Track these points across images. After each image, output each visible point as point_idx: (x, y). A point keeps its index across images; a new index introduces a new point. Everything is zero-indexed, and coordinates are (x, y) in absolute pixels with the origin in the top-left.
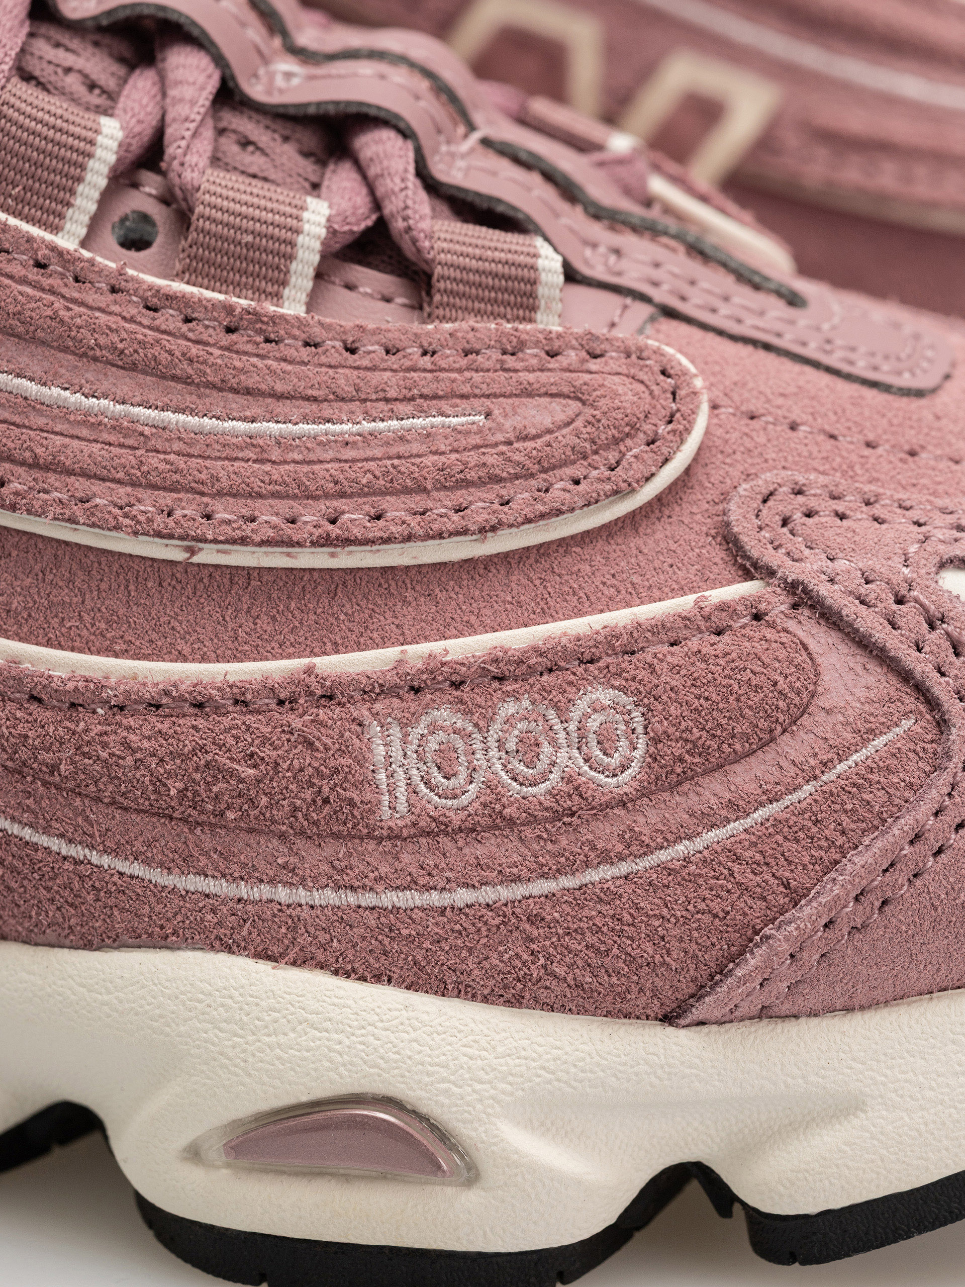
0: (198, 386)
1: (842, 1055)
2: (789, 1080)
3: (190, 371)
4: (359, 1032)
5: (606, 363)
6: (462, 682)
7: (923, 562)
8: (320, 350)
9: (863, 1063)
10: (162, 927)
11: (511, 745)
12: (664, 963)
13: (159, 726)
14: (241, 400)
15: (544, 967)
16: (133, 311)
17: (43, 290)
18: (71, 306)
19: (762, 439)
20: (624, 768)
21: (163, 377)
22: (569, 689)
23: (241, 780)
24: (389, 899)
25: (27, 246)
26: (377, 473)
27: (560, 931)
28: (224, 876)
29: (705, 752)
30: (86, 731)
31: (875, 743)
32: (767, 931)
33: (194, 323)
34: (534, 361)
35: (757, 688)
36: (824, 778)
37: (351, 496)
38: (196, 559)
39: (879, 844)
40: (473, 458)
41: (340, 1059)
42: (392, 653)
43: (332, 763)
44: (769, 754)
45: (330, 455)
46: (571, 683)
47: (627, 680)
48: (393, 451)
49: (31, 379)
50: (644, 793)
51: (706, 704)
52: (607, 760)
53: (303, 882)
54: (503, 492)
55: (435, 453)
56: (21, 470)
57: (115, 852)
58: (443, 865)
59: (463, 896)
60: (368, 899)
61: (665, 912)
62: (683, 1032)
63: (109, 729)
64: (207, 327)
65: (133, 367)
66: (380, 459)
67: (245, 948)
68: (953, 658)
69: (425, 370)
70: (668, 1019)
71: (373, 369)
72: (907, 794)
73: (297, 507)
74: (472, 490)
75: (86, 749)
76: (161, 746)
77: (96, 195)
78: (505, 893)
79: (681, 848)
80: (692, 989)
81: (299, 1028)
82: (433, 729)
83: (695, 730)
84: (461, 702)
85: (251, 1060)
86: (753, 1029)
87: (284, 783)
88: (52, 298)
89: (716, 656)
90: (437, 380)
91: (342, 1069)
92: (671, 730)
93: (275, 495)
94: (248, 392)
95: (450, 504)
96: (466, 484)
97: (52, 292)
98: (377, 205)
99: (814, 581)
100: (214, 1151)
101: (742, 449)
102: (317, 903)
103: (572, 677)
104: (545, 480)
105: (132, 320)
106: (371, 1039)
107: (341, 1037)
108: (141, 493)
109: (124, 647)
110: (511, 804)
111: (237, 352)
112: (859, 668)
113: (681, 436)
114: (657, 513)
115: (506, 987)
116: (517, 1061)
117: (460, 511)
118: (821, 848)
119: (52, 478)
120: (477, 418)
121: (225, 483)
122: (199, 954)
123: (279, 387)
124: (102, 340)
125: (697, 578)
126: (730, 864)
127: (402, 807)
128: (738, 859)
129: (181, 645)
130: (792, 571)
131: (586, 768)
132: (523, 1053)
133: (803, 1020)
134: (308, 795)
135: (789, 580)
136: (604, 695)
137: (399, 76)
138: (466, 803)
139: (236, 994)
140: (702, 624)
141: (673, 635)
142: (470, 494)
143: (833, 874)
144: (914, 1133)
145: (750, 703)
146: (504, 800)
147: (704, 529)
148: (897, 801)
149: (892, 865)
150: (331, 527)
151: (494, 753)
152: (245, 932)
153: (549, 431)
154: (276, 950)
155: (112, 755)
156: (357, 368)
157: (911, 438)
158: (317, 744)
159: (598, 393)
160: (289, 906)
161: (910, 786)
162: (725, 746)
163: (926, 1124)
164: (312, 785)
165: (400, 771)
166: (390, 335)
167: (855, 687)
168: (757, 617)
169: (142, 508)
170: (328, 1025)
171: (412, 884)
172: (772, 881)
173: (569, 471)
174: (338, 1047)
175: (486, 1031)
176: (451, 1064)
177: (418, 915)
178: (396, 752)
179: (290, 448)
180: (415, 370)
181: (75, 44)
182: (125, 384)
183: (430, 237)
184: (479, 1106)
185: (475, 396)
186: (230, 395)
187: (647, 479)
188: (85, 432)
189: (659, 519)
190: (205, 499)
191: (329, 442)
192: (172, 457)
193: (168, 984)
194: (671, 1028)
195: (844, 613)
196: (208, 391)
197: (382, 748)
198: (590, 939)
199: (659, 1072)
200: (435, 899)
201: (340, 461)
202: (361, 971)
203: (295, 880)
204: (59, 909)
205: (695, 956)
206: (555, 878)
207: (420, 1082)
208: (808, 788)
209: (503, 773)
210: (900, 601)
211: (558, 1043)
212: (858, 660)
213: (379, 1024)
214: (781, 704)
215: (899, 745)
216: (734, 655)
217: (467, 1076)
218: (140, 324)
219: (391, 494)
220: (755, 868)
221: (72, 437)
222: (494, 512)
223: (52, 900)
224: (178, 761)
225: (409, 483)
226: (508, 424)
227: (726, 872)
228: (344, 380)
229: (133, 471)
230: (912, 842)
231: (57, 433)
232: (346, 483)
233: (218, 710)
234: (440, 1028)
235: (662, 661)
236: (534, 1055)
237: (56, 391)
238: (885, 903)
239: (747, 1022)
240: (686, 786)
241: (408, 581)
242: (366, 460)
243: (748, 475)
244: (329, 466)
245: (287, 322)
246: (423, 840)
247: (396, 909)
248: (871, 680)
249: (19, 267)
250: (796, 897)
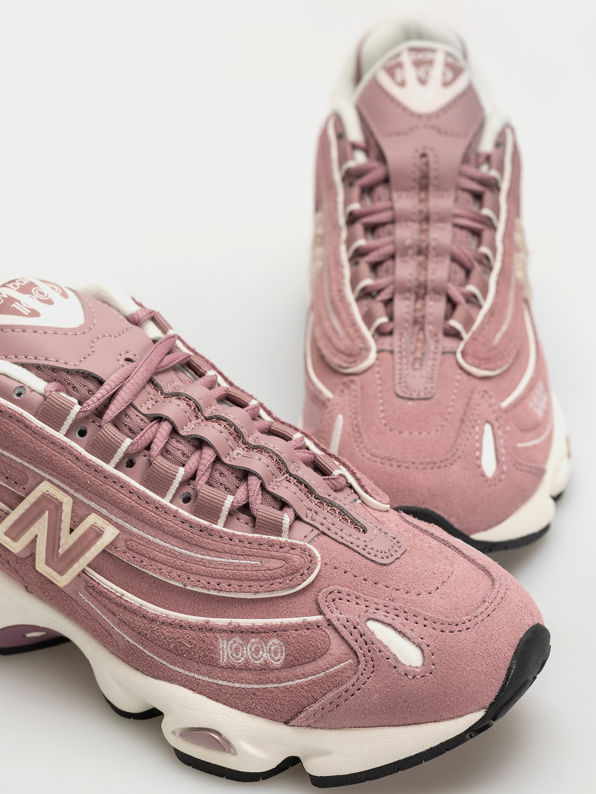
0: (191, 544)
1: (326, 740)
2: (313, 744)
3: (189, 540)
4: (210, 714)
5: (295, 551)
6: (243, 632)
7: (363, 618)
8: (222, 539)
9: (332, 743)
10: (169, 678)
11: (253, 650)
12: (283, 711)
13: (171, 630)
14: (201, 549)
15: (255, 706)
16: (178, 522)
17: (156, 514)
18: (163, 519)
19: (335, 575)
20: (279, 660)
21: (183, 541)
22: (268, 638)
23: (188, 647)
24: (220, 682)
25: (153, 503)
26: (231, 574)
27: (259, 698)
28: (183, 669)
29: (298, 660)
30: (154, 627)
31: (341, 665)
32: (307, 708)
33: (192, 528)
34: (276, 549)
35: (313, 646)
36: (327, 672)
37: (224, 579)
38: (186, 588)
39: (336, 692)
40: (255, 573)
41: (204, 719)
42: (228, 620)
43: (209, 647)
44: (314, 663)
45: (221, 567)
46: (269, 637)
47: (282, 638)
48: (236, 568)
49: (152, 536)
50: (283, 668)
51: (300, 648)
52: (275, 657)
53: (201, 674)
54: (261, 584)
55: (246, 570)
56: (146, 559)
57: (160, 657)
58: (233, 677)
59: (237, 685)
60: (215, 681)
61: (284, 698)
62: (288, 727)
63: (159, 628)
64: (195, 529)
65: (176, 537)
66: (233, 570)
67: (187, 687)
68: (364, 645)
69: (248, 548)
70: (286, 723)
71: (235, 545)
72: (347, 679)
73: (210, 580)
74: (254, 582)
75: (153, 632)
76: (170, 635)
77: (175, 489)
78: (247, 686)
79: (290, 683)
80: (291, 718)
81: (196, 710)
82: (234, 642)
83: (296, 654)
84: (242, 637)
85: (185, 715)
86: (306, 729)
87: (197, 650)
88: (158, 516)
89: (305, 636)
90: (250, 551)
91: (205, 722)
92: (290, 653)
93: (205, 575)
94: (203, 548)
95: (247, 585)
96: (253, 580)
97: (158, 515)
98: (248, 497)
99: (333, 620)
100: (178, 733)
101: (329, 577)
102: (203, 680)
103: (269, 635)
104: (272, 582)
105: (177, 525)
106: (212, 716)
107: (205, 714)
108: (174, 570)
109: (168, 606)
110: (251, 664)
111: (202, 537)
112: (341, 645)
113: (309, 575)
114: (302, 593)
115: (246, 709)
116: (247, 728)
117: (250, 587)
118: (323, 689)
119: (153, 562)
120: (258, 563)
121: (193, 571)
122: (177, 686)
123: (210, 548)
124: (169, 529)
125: (308, 612)
126: (301, 689)
127: (225, 661)
128: (303, 688)
129: (181, 608)
130: (329, 615)
131: (270, 659)
132: (248, 726)
133: (318, 729)
134: (203, 654)
135: (327, 618)
136: (276, 641)
137: (265, 459)
138: (240, 662)
139: (183, 698)
140: (303, 626)
141: (296, 628)
142: (253, 583)
143: (323, 697)
144: (343, 762)
145: (311, 650)
146: (249, 663)
147: (313, 599)
148: (344, 681)
149: (340, 697)
150: (217, 586)
151: (248, 651)
152: (187, 683)
153: (276, 569)
154: (194, 689)
155: (159, 635)
156: (231, 545)
157: (376, 579)
158: (206, 642)
159: (290, 560)
160: (197, 679)
161: (348, 677)
162: (303, 659)
163: (346, 760)
164: (204, 652)
165: (226, 651)
166: (241, 537)
167: (339, 649)
168: (318, 627)
169: (173, 574)
170: (203, 710)
171: (225, 680)
172: (310, 695)
173: (278, 580)
174: (204, 717)
175: (240, 719)
176: (230, 726)
177: (227, 687)
178: (225, 647)
179: (211, 564)
180: (245, 548)
181: (183, 441)
182: (174, 541)
183: (257, 510)
184: (236, 737)
185: (259, 557)
186: (199, 548)
187: (299, 585)
188: (163, 552)
189: (302, 594)
190: (188, 574)
191: (221, 563)
192: (182, 562)
193: (169, 692)
194: (286, 726)
195: (339, 630)
196: (193, 546)
197: (222, 645)
198: (266, 701)
199: (281, 736)
200: (231, 684)
201: (223, 569)
202: (213, 698)
203: (199, 673)
204: (148, 667)
205: (291, 710)
206: (260, 685)
207: (223, 729)
208: (323, 674)
209: (250, 656)
210: (355, 628)
211: (257, 725)
212: (341, 642)
213: (215, 713)
214: (318, 651)
215: (347, 666)
216: (309, 637)
217: (234, 729)
218: (179, 526)
219: (234, 580)
220: (307, 691)
221: (160, 552)
222: (258, 589)
223: (146, 665)
224: (174, 640)
225: (238, 578)
226: (266, 565)
227: (299, 691)
228: (227, 547)
229: (172, 564)
230: (345, 692)
231: (156, 551)
232: (223, 575)
233: (185, 628)
234: (229, 716)
235: (291, 635)
236: (251, 727)
237: (157, 540)
238: (338, 705)
239: (305, 727)
240: (293, 668)
241: (237, 601)
242: (229, 570)
243: (329, 585)
244: (220, 570)
245: (215, 531)
246: (229, 670)
247: (222, 685)
248: (343, 648)
249: (151, 508)
250: (315, 701)
